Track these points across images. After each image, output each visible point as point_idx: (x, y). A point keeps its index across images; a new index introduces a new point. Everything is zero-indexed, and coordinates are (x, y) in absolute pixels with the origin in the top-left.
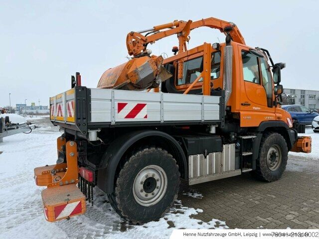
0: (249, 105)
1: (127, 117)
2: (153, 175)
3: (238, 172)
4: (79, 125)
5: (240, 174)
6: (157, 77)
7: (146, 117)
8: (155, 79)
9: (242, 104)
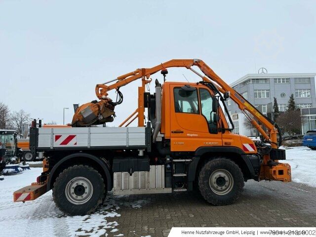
0: (182, 132)
1: (61, 144)
2: (83, 184)
3: (169, 190)
4: (30, 149)
5: (171, 192)
6: (99, 116)
7: (76, 144)
8: (97, 116)
9: (172, 132)
